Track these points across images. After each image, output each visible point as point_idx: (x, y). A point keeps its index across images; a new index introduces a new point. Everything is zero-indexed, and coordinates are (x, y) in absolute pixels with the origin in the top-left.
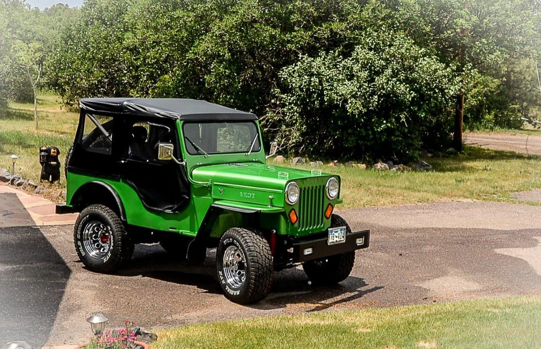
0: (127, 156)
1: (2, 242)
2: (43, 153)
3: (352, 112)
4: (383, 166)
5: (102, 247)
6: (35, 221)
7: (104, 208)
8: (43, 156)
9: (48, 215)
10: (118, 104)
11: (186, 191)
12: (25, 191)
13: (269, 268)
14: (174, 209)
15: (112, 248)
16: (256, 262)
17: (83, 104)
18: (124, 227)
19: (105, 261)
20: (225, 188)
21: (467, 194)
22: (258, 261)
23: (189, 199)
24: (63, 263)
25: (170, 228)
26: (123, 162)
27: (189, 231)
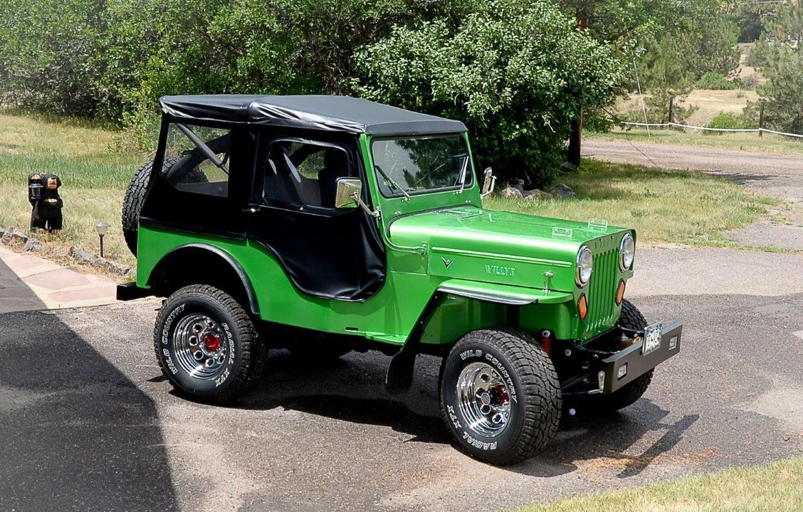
0: (261, 200)
1: (5, 344)
2: (35, 186)
3: (476, 113)
4: (514, 193)
5: (206, 357)
6: (44, 302)
7: (214, 292)
8: (35, 189)
9: (62, 290)
10: (240, 106)
11: (380, 264)
12: (7, 246)
13: (555, 403)
14: (354, 294)
15: (231, 361)
16: (536, 395)
17: (168, 107)
18: (252, 325)
19: (218, 384)
20: (454, 258)
21: (665, 235)
22: (539, 392)
23: (384, 278)
24: (131, 385)
25: (347, 329)
26: (253, 210)
27: (384, 334)
